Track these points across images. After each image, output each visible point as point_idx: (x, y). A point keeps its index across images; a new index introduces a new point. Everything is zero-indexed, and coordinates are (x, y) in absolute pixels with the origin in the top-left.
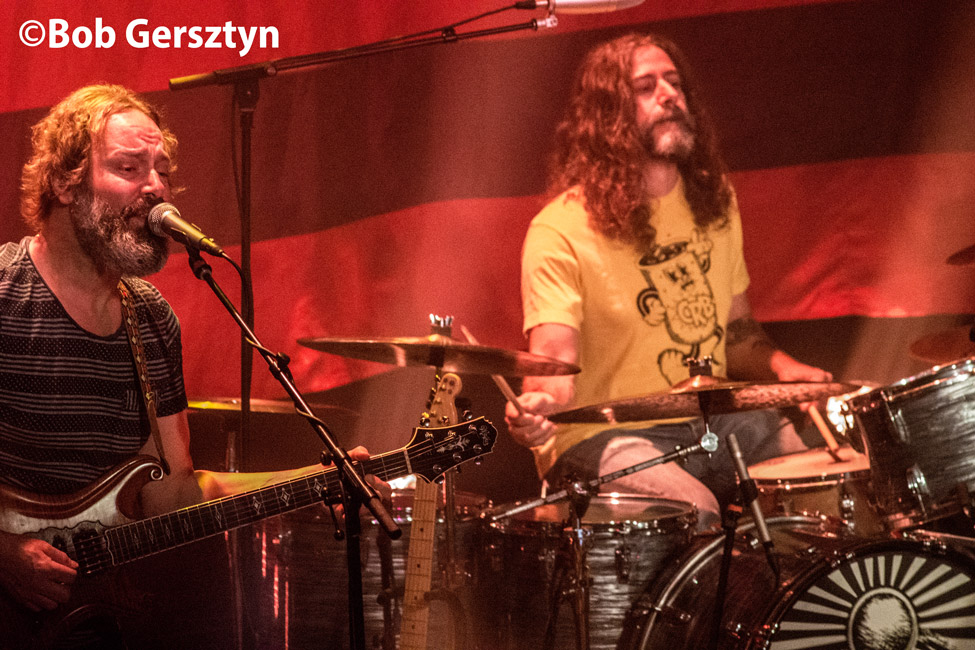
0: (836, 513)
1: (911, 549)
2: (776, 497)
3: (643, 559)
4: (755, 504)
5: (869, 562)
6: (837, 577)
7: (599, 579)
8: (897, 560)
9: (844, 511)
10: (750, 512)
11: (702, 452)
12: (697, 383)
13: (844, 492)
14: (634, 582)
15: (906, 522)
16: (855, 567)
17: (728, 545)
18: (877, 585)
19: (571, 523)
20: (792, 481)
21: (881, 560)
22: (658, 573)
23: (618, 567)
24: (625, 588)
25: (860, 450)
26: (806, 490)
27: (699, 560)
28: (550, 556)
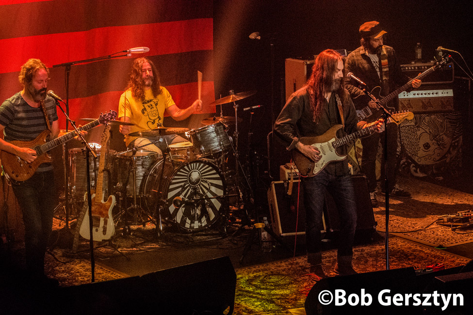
0: (186, 155)
1: (201, 162)
2: (175, 151)
3: (147, 163)
4: (170, 153)
5: (192, 165)
6: (186, 167)
7: (138, 167)
8: (198, 164)
9: (188, 154)
10: (169, 155)
11: (159, 142)
12: (159, 128)
13: (188, 151)
14: (145, 168)
15: (200, 157)
16: (189, 165)
17: (164, 161)
18: (194, 169)
19: (132, 156)
20: (177, 148)
21: (195, 164)
22: (150, 166)
23: (142, 165)
24: (143, 169)
25: (191, 142)
26: (181, 150)
27: (158, 164)
28: (128, 163)
